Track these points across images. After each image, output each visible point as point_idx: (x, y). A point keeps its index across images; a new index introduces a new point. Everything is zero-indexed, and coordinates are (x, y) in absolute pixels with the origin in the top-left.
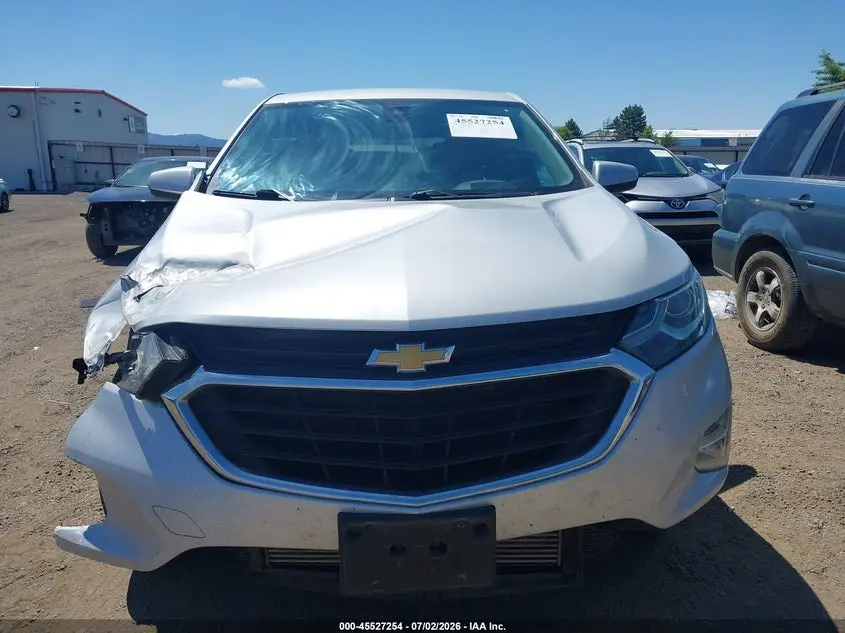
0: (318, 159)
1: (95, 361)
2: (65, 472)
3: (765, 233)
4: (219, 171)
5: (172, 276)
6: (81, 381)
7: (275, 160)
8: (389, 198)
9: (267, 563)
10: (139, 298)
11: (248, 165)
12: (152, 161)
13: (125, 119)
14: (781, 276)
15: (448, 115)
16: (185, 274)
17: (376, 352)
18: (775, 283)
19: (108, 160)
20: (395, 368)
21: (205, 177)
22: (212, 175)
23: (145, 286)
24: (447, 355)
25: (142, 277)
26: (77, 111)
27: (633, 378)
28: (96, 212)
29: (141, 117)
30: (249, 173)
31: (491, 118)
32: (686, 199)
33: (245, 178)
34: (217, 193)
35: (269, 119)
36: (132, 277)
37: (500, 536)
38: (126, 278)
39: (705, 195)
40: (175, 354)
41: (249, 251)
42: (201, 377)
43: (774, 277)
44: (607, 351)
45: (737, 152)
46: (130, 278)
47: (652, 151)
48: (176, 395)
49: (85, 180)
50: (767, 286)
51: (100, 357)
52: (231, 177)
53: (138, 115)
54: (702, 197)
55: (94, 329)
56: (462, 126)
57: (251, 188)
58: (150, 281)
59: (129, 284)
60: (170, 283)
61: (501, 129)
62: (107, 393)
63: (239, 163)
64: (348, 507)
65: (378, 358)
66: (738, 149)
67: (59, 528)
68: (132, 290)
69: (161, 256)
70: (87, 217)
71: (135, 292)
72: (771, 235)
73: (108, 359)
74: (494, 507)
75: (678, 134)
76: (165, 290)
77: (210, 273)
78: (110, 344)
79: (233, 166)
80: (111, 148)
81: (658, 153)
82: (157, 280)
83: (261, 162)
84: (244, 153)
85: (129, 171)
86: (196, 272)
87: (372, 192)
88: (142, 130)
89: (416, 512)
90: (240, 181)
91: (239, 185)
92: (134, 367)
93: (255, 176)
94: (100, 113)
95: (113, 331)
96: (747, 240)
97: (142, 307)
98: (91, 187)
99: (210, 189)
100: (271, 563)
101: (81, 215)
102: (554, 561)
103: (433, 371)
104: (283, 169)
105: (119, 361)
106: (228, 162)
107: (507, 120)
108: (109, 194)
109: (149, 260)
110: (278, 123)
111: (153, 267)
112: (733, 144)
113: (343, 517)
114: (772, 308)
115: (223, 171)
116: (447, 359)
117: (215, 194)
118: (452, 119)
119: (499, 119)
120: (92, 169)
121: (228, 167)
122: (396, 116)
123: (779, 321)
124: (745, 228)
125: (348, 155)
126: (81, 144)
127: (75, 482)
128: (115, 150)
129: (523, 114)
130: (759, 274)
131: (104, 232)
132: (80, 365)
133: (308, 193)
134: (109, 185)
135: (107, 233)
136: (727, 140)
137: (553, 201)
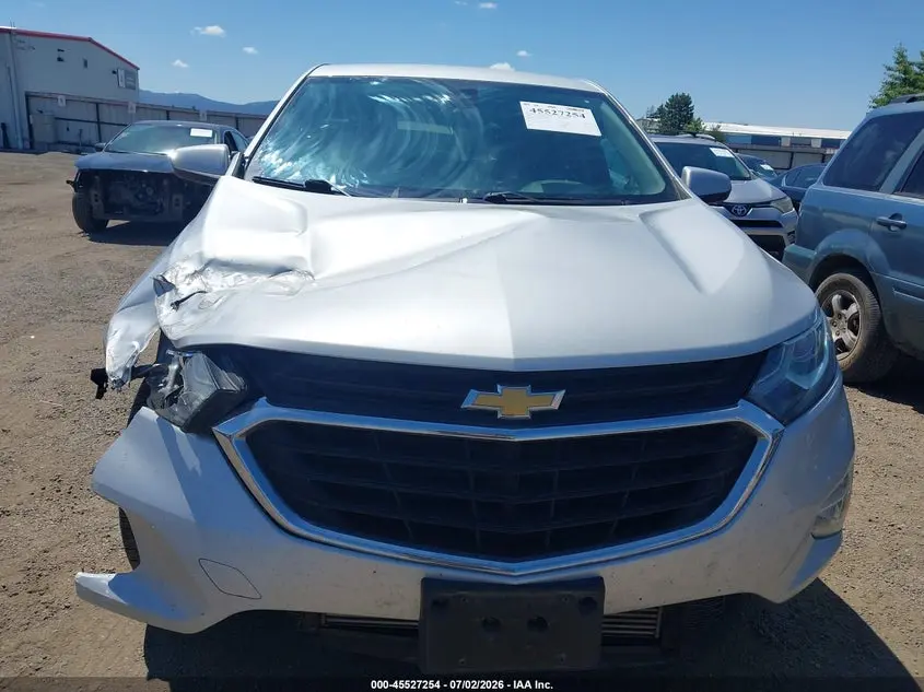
0: (374, 146)
1: (120, 375)
2: (64, 489)
3: (845, 252)
4: (260, 152)
5: (217, 281)
6: (100, 395)
7: (325, 144)
8: (461, 199)
9: (323, 622)
10: (177, 305)
11: (293, 148)
12: (149, 124)
13: (114, 72)
14: (861, 302)
15: (522, 103)
16: (231, 279)
17: (473, 392)
18: (853, 308)
19: (94, 118)
20: (495, 413)
21: (242, 159)
22: (251, 158)
23: (184, 290)
24: (555, 400)
25: (180, 278)
26: (60, 59)
27: (761, 435)
28: (86, 180)
29: (132, 71)
30: (294, 158)
31: (571, 110)
32: (749, 206)
33: (290, 164)
34: (258, 180)
35: (314, 93)
36: (167, 277)
37: (607, 611)
38: (160, 278)
39: (769, 202)
40: (232, 383)
41: (306, 255)
42: (262, 412)
43: (852, 302)
44: (734, 404)
45: (792, 153)
46: (165, 280)
47: (712, 149)
48: (231, 430)
49: (65, 138)
50: (844, 312)
51: (126, 370)
52: (274, 160)
53: (130, 68)
54: (766, 204)
55: (118, 336)
56: (539, 117)
57: (296, 177)
58: (189, 284)
59: (163, 286)
60: (215, 289)
61: (582, 123)
62: (145, 420)
63: (282, 145)
64: (434, 572)
65: (474, 400)
66: (794, 149)
67: (80, 574)
68: (167, 294)
69: (201, 255)
70: (74, 184)
71: (170, 296)
72: (853, 255)
73: (135, 372)
74: (602, 578)
75: (725, 128)
76: (209, 297)
77: (262, 279)
78: (136, 357)
79: (276, 148)
80: (97, 104)
81: (718, 152)
82: (197, 284)
83: (310, 145)
84: (287, 134)
85: (123, 135)
86: (244, 277)
87: (438, 190)
88: (132, 85)
89: (515, 582)
90: (285, 166)
91: (284, 171)
92: (166, 383)
93: (302, 163)
94: (86, 64)
95: (140, 339)
96: (825, 259)
97: (182, 316)
98: (73, 148)
99: (249, 174)
100: (326, 622)
101: (68, 182)
102: (651, 633)
103: (540, 419)
104: (334, 154)
105: (147, 375)
106: (270, 143)
107: (588, 113)
108: (99, 159)
109: (187, 259)
110: (326, 99)
111: (191, 267)
112: (785, 143)
113: (427, 583)
114: (848, 336)
115: (264, 153)
116: (555, 405)
117: (256, 181)
118: (527, 108)
119: (580, 111)
120: (74, 126)
121: (270, 149)
122: (463, 100)
123: (856, 351)
124: (822, 245)
125: (410, 144)
126: (64, 98)
127: (77, 502)
128: (100, 106)
129: (605, 107)
130: (836, 298)
131: (94, 204)
132: (99, 376)
133: (362, 185)
134: (100, 149)
135: (97, 205)
136: (779, 138)
137: (651, 213)
